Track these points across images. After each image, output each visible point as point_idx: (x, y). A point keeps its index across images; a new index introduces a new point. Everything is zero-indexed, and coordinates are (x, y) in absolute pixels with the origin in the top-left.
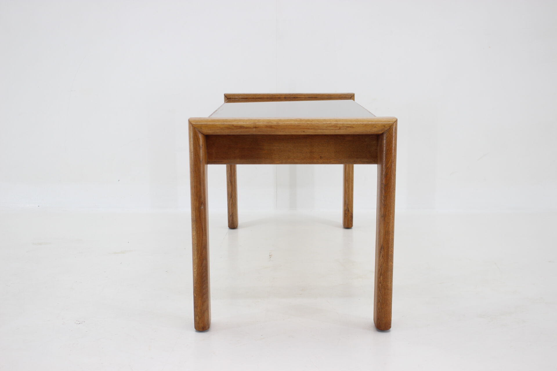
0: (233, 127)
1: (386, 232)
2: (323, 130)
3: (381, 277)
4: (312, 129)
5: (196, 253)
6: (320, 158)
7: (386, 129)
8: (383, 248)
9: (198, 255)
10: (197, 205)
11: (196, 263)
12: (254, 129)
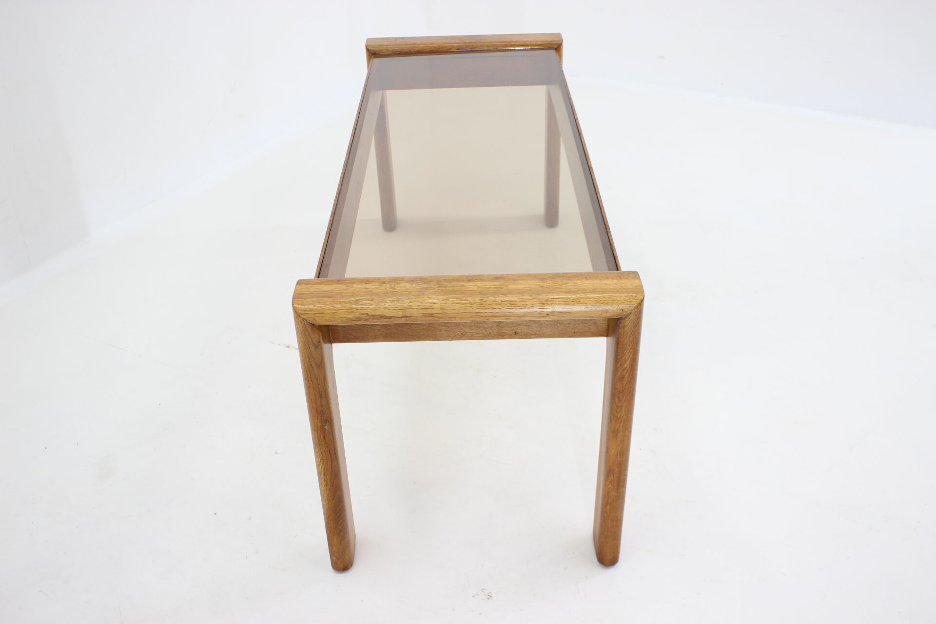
0: (367, 317)
1: (618, 453)
2: (520, 317)
3: (608, 506)
4: (500, 317)
5: (324, 483)
6: (514, 334)
7: (625, 313)
8: (613, 472)
9: (327, 486)
10: (319, 424)
11: (325, 494)
12: (404, 319)
